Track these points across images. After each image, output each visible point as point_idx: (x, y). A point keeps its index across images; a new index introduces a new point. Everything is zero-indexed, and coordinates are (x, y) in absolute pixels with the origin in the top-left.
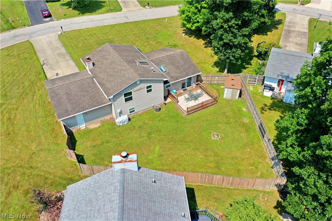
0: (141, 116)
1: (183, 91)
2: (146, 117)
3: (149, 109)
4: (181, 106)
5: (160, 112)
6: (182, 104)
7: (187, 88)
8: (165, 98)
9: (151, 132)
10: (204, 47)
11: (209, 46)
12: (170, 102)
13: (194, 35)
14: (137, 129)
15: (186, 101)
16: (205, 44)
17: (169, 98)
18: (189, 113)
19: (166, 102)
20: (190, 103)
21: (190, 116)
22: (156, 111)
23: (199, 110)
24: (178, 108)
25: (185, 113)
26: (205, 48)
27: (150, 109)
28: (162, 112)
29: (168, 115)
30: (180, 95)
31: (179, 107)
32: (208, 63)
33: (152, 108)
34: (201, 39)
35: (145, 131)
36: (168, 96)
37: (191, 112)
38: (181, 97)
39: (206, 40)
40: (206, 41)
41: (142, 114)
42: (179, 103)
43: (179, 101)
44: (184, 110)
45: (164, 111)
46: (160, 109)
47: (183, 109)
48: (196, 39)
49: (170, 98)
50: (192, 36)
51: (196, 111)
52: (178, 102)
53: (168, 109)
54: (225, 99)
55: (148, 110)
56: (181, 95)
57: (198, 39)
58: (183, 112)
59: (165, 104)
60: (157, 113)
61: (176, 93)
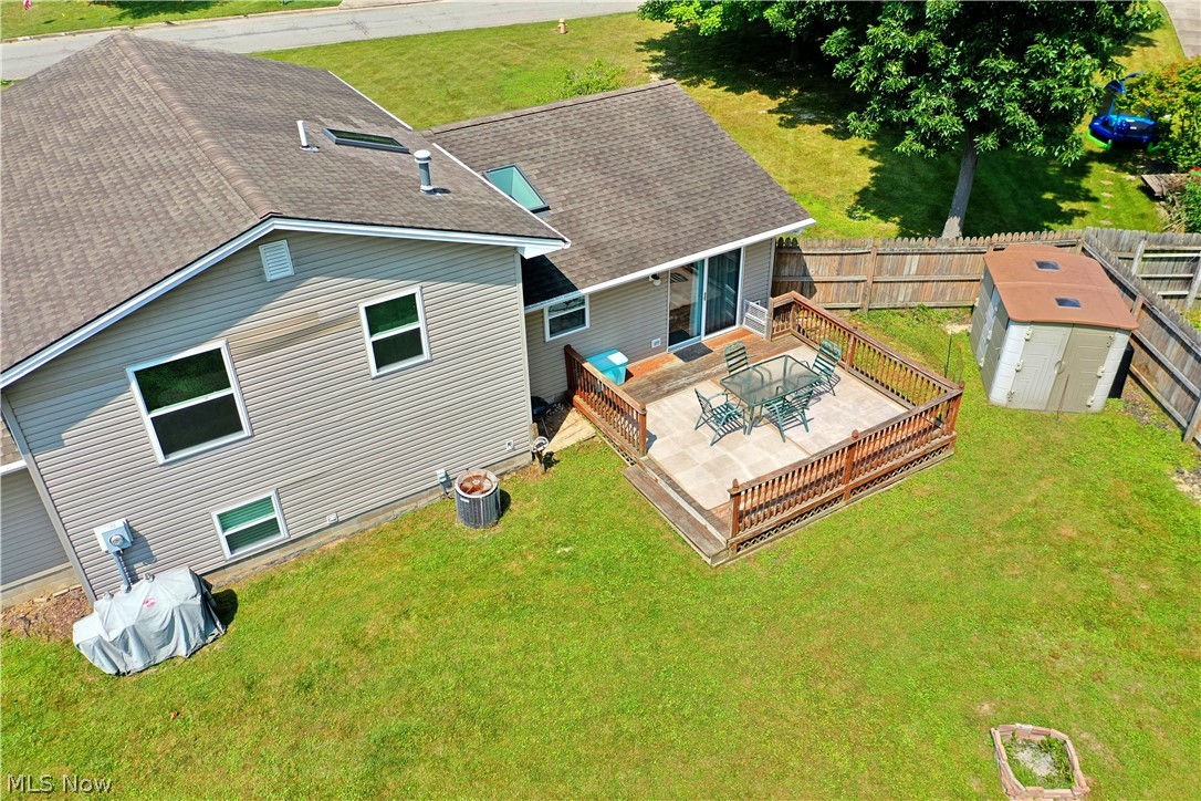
0: (336, 572)
1: (678, 362)
2: (379, 576)
3: (409, 508)
4: (679, 477)
5: (499, 529)
6: (683, 458)
7: (705, 339)
8: (546, 415)
9: (403, 733)
10: (780, 125)
11: (806, 117)
12: (584, 446)
13: (711, 74)
14: (272, 701)
15: (707, 433)
16: (782, 109)
17: (573, 416)
18: (748, 533)
19: (555, 445)
20: (741, 448)
21: (756, 558)
22: (467, 520)
23: (823, 505)
24: (648, 492)
25: (710, 538)
26: (783, 130)
27: (422, 503)
28: (518, 530)
29: (568, 558)
30: (661, 386)
31: (662, 483)
32: (817, 197)
33: (436, 497)
34: (755, 92)
35: (348, 732)
36: (567, 401)
37: (763, 526)
38: (667, 401)
39: (785, 96)
40: (783, 99)
41: (346, 548)
42: (658, 452)
43: (654, 438)
44: (700, 509)
45: (533, 516)
46: (502, 502)
47: (691, 502)
48: (726, 90)
49: (587, 417)
50: (700, 81)
51: (802, 515)
52: (648, 439)
53: (567, 500)
54: (1009, 413)
55: (403, 516)
56: (669, 393)
57: (738, 90)
58: (694, 522)
59: (548, 461)
60: (477, 534)
61: (629, 375)
